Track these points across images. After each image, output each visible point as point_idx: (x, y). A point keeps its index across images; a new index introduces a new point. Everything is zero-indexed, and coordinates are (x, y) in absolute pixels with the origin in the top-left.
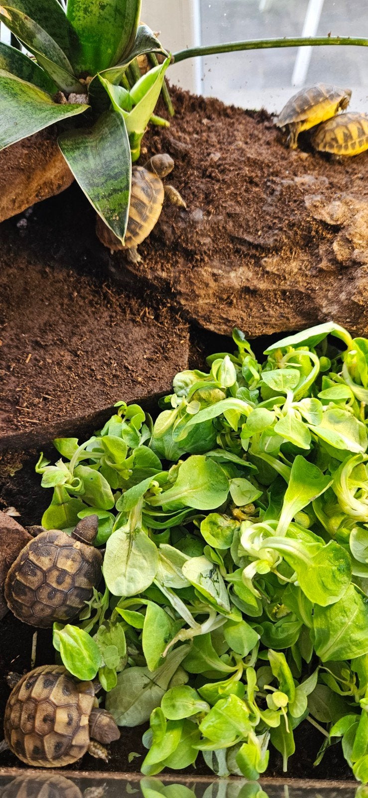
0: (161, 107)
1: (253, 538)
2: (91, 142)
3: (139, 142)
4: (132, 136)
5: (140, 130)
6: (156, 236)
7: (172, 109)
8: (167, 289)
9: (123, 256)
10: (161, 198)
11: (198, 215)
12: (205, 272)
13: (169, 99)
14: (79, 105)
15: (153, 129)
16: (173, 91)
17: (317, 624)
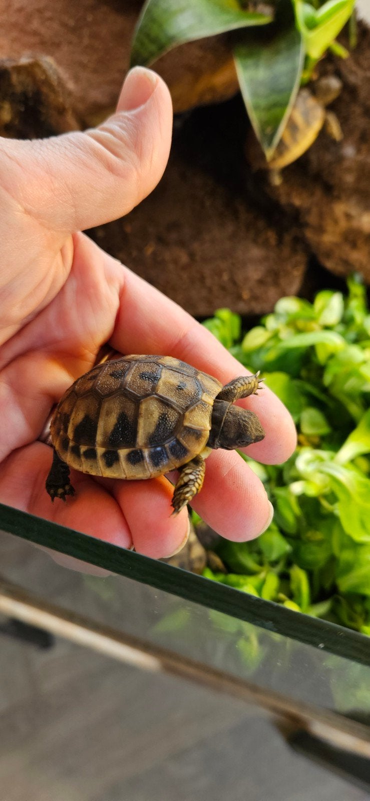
0: (343, 36)
1: (309, 462)
2: (265, 54)
3: (312, 65)
4: (307, 58)
5: (316, 53)
6: (302, 163)
7: (353, 41)
8: (296, 218)
9: (263, 175)
10: (316, 126)
11: (349, 151)
12: (340, 209)
13: (353, 30)
14: (264, 16)
15: (329, 56)
16: (361, 24)
17: (346, 556)
